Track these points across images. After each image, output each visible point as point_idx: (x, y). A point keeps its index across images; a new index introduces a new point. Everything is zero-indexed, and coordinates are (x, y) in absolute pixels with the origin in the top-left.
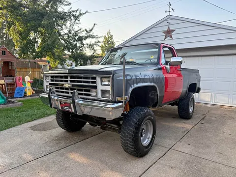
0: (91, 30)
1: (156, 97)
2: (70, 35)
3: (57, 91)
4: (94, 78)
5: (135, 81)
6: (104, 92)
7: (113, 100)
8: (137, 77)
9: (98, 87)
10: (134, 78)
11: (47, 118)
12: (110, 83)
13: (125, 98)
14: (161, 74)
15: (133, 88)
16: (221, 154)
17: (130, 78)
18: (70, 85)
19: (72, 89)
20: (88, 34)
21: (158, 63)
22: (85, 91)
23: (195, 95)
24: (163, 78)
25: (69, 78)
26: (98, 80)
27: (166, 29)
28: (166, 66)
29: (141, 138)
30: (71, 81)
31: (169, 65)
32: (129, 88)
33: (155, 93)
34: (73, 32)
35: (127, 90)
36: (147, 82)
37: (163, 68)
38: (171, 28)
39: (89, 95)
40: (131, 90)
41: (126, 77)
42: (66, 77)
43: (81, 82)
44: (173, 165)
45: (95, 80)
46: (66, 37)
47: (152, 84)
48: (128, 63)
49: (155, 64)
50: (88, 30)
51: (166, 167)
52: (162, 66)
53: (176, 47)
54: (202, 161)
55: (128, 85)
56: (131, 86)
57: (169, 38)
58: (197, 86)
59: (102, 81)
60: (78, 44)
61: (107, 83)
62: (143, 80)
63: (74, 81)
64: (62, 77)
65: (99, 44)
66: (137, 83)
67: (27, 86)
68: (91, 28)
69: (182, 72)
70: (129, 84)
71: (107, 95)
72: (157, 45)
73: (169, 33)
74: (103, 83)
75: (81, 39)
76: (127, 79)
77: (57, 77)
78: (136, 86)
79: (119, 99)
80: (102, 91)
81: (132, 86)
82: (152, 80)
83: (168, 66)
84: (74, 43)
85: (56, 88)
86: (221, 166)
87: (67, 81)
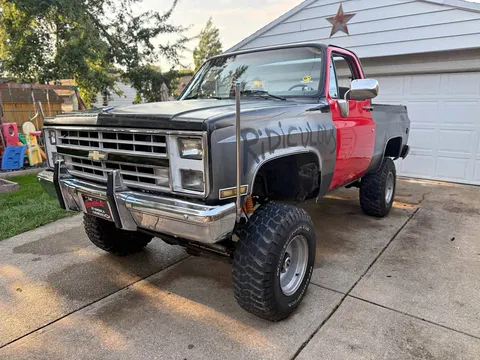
0: (167, 15)
1: (316, 178)
2: (121, 26)
3: (76, 168)
4: (162, 139)
5: (266, 145)
6: (187, 175)
7: (212, 197)
8: (272, 135)
9: (172, 163)
10: (264, 136)
11: (69, 219)
12: (202, 153)
13: (243, 190)
14: (327, 122)
15: (262, 161)
16: (462, 305)
17: (254, 137)
18: (103, 156)
19: (109, 166)
20: (162, 25)
21: (321, 94)
22: (141, 170)
23: (398, 163)
24: (332, 131)
25: (100, 136)
26: (172, 144)
27: (334, 11)
28: (340, 101)
29: (282, 275)
30: (106, 145)
31: (348, 98)
32: (252, 163)
33: (313, 168)
34: (128, 19)
35: (245, 170)
36: (294, 145)
37: (333, 106)
38: (346, 10)
39: (152, 181)
40: (255, 167)
41: (244, 137)
42: (94, 135)
43: (129, 147)
44: (356, 342)
45: (163, 145)
46: (111, 31)
47: (308, 149)
48: (249, 95)
49: (313, 97)
50: (161, 15)
51: (340, 347)
52: (331, 102)
53: (361, 54)
54: (422, 328)
55: (249, 155)
56: (255, 158)
57: (340, 33)
58: (403, 143)
59: (181, 147)
60: (141, 47)
61: (195, 152)
62: (287, 141)
63: (113, 146)
64: (83, 134)
65: (186, 44)
66: (271, 150)
67: (28, 143)
68: (167, 11)
69: (373, 115)
70: (252, 153)
71: (197, 183)
72: (318, 50)
73: (340, 21)
74: (185, 153)
75: (145, 35)
76: (245, 141)
77: (73, 133)
78: (269, 156)
79: (226, 192)
80: (183, 172)
81: (260, 158)
82: (306, 138)
83: (344, 101)
84: (131, 45)
85: (75, 160)
86: (465, 340)
87: (96, 144)
